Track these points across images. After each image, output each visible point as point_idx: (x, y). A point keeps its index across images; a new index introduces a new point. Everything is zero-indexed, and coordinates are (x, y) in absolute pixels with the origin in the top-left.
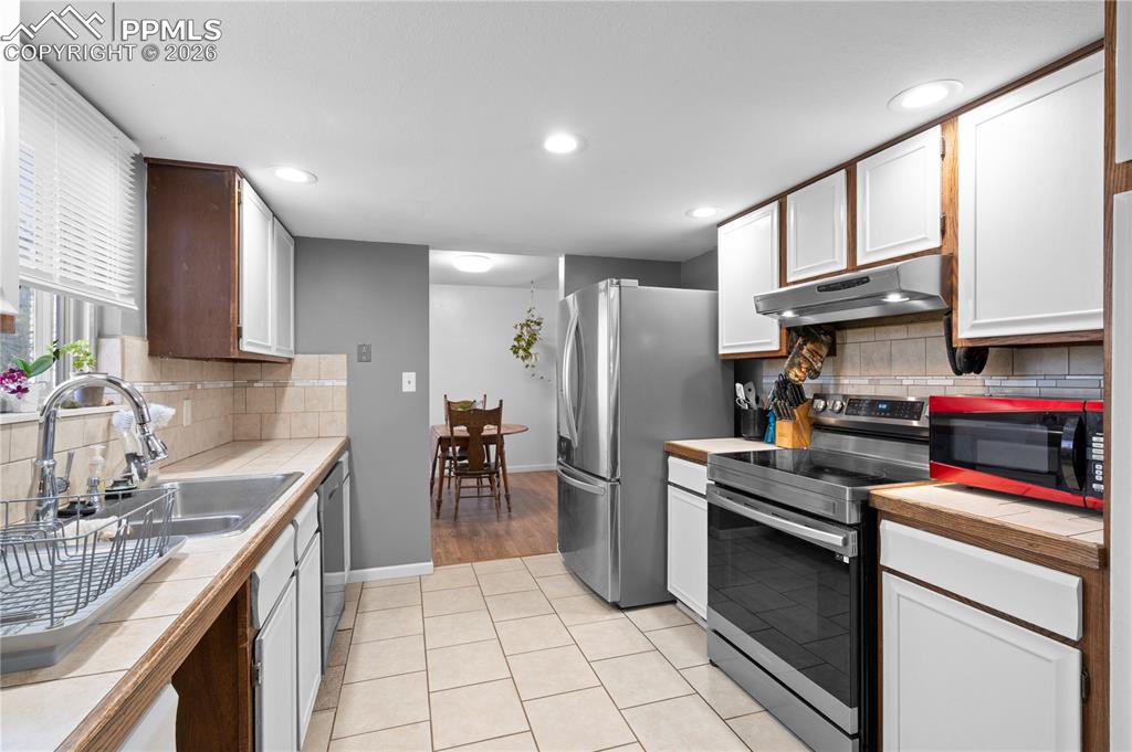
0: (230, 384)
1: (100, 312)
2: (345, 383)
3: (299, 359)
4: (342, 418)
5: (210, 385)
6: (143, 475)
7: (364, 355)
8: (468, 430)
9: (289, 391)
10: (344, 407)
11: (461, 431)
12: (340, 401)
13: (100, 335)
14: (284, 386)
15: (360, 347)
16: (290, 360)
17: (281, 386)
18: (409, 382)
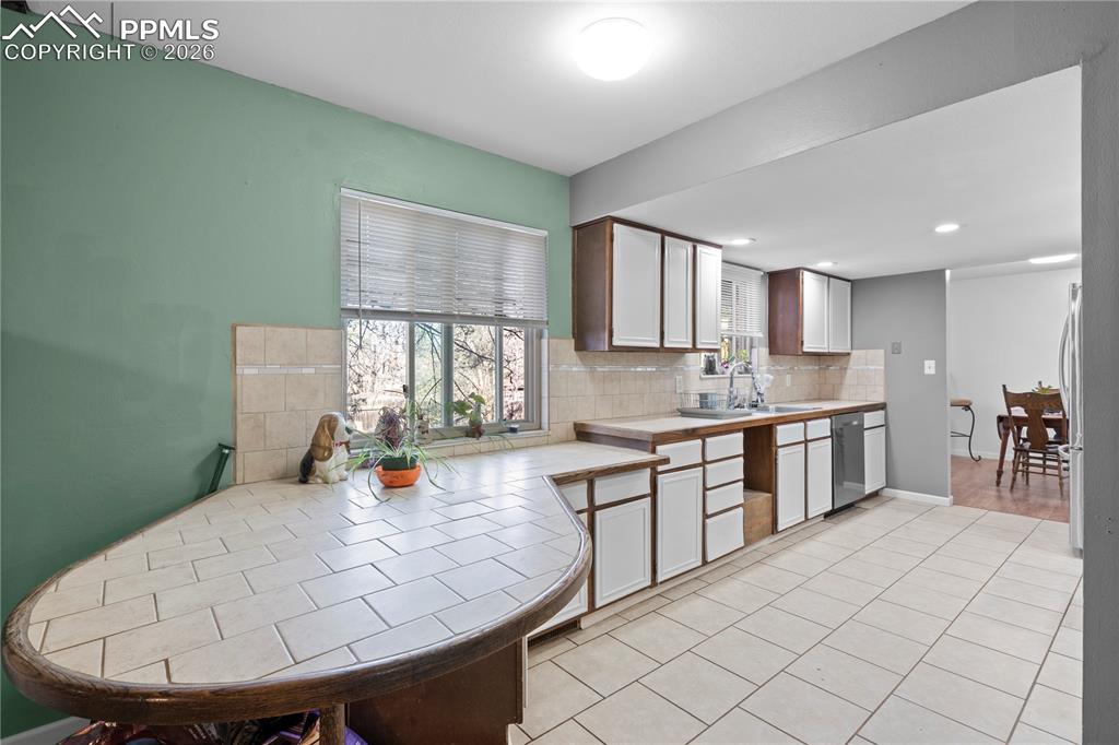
0: (817, 368)
1: (751, 339)
2: (882, 368)
3: (854, 352)
4: (881, 390)
5: (802, 368)
6: (762, 401)
7: (896, 349)
8: (1026, 411)
9: (849, 372)
10: (882, 383)
11: (1019, 412)
12: (880, 379)
13: (751, 347)
14: (846, 369)
15: (894, 344)
16: (849, 354)
17: (844, 369)
18: (930, 367)
